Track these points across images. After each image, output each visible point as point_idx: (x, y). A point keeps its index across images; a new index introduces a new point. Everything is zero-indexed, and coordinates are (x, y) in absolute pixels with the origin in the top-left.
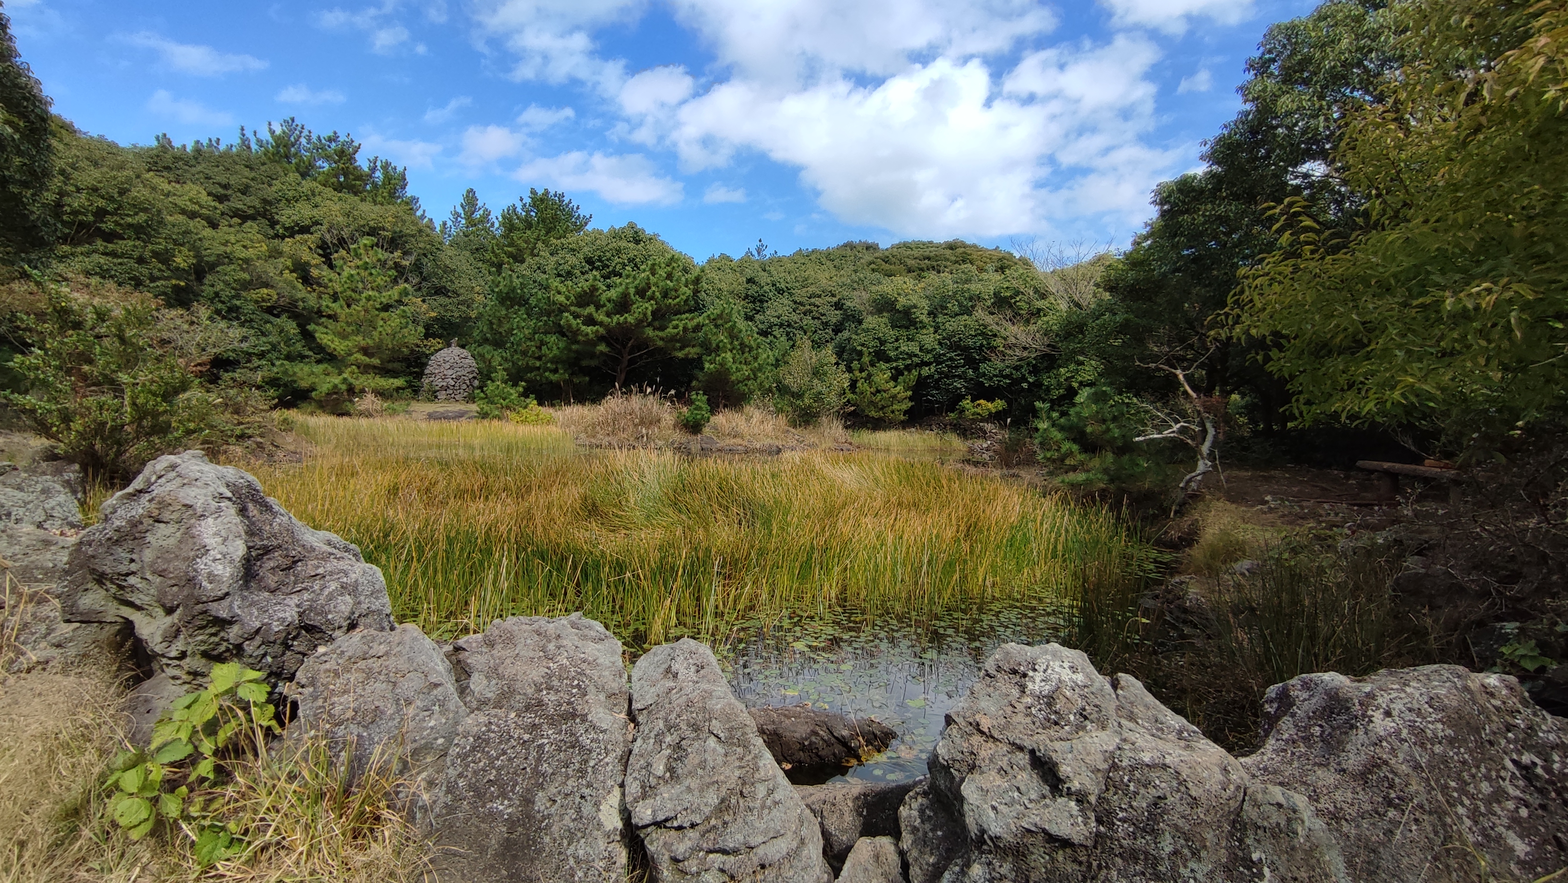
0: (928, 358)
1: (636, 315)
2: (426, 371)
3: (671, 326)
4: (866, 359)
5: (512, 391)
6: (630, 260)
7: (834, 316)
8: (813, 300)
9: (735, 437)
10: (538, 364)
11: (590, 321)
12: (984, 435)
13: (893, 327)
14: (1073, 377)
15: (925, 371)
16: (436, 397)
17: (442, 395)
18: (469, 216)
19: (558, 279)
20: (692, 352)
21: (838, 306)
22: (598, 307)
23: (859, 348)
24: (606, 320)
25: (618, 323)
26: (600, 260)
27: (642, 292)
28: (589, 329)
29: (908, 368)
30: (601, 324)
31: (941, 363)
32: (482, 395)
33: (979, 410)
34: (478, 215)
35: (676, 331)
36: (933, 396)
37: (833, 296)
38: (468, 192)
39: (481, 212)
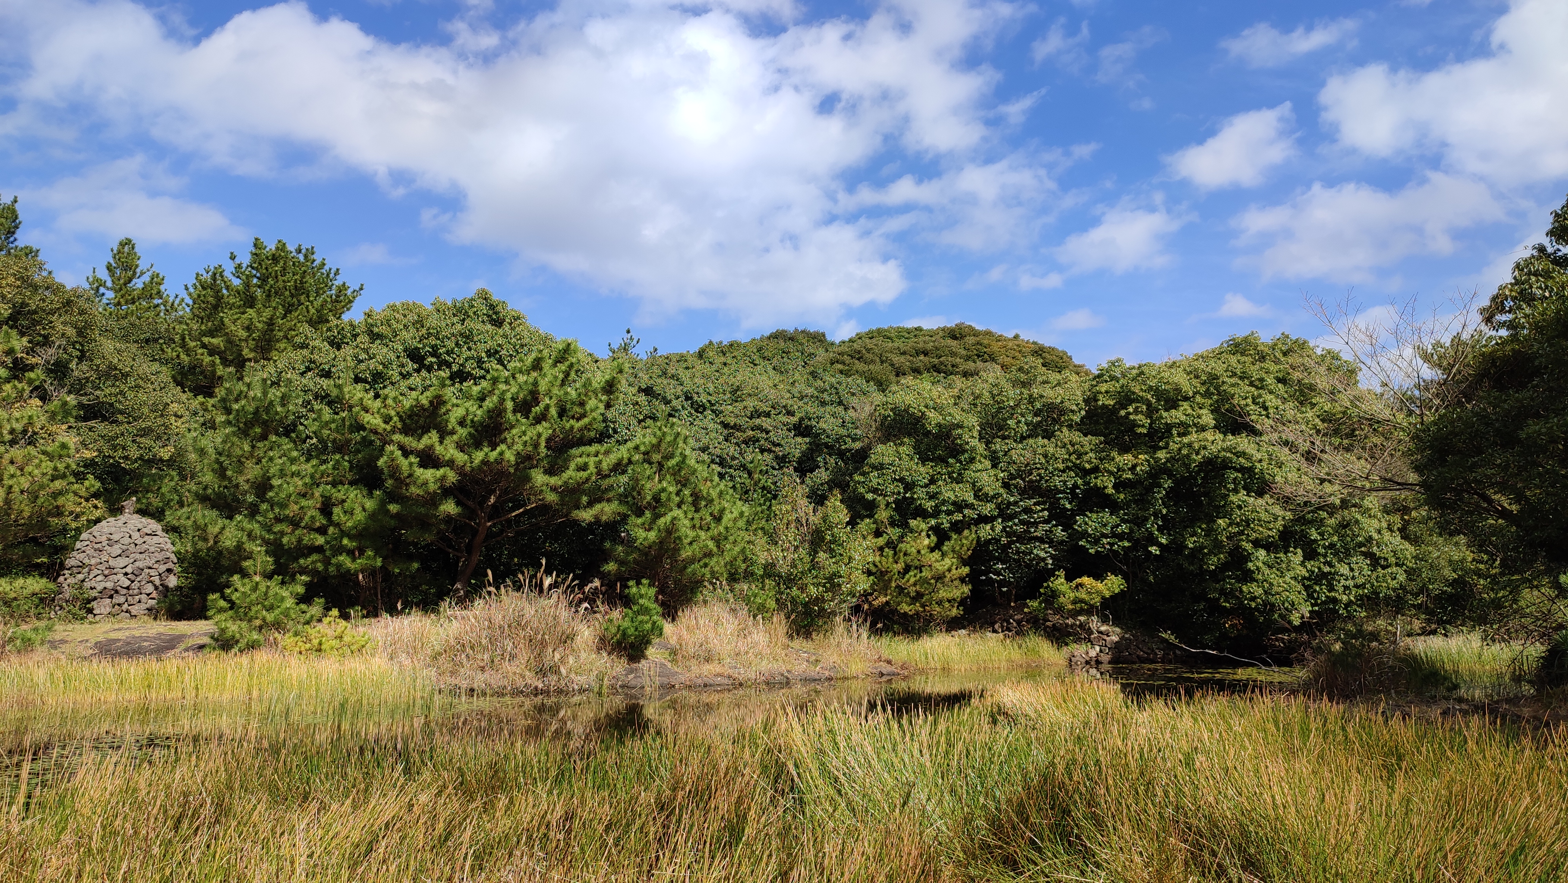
0: (988, 509)
1: (519, 447)
2: (69, 562)
3: (572, 466)
4: (883, 515)
5: (285, 593)
6: (489, 354)
7: (797, 446)
8: (758, 421)
9: (708, 660)
10: (320, 540)
11: (428, 459)
12: (1084, 635)
13: (924, 460)
14: (1241, 533)
15: (985, 531)
16: (90, 611)
17: (102, 607)
18: (122, 287)
19: (359, 386)
20: (608, 510)
21: (801, 429)
22: (444, 433)
23: (870, 496)
24: (460, 458)
25: (484, 462)
26: (434, 354)
27: (524, 407)
28: (429, 475)
29: (957, 527)
30: (451, 463)
31: (1011, 517)
32: (222, 603)
33: (1082, 595)
34: (138, 284)
35: (584, 474)
36: (998, 573)
37: (790, 413)
38: (122, 244)
39: (146, 278)
